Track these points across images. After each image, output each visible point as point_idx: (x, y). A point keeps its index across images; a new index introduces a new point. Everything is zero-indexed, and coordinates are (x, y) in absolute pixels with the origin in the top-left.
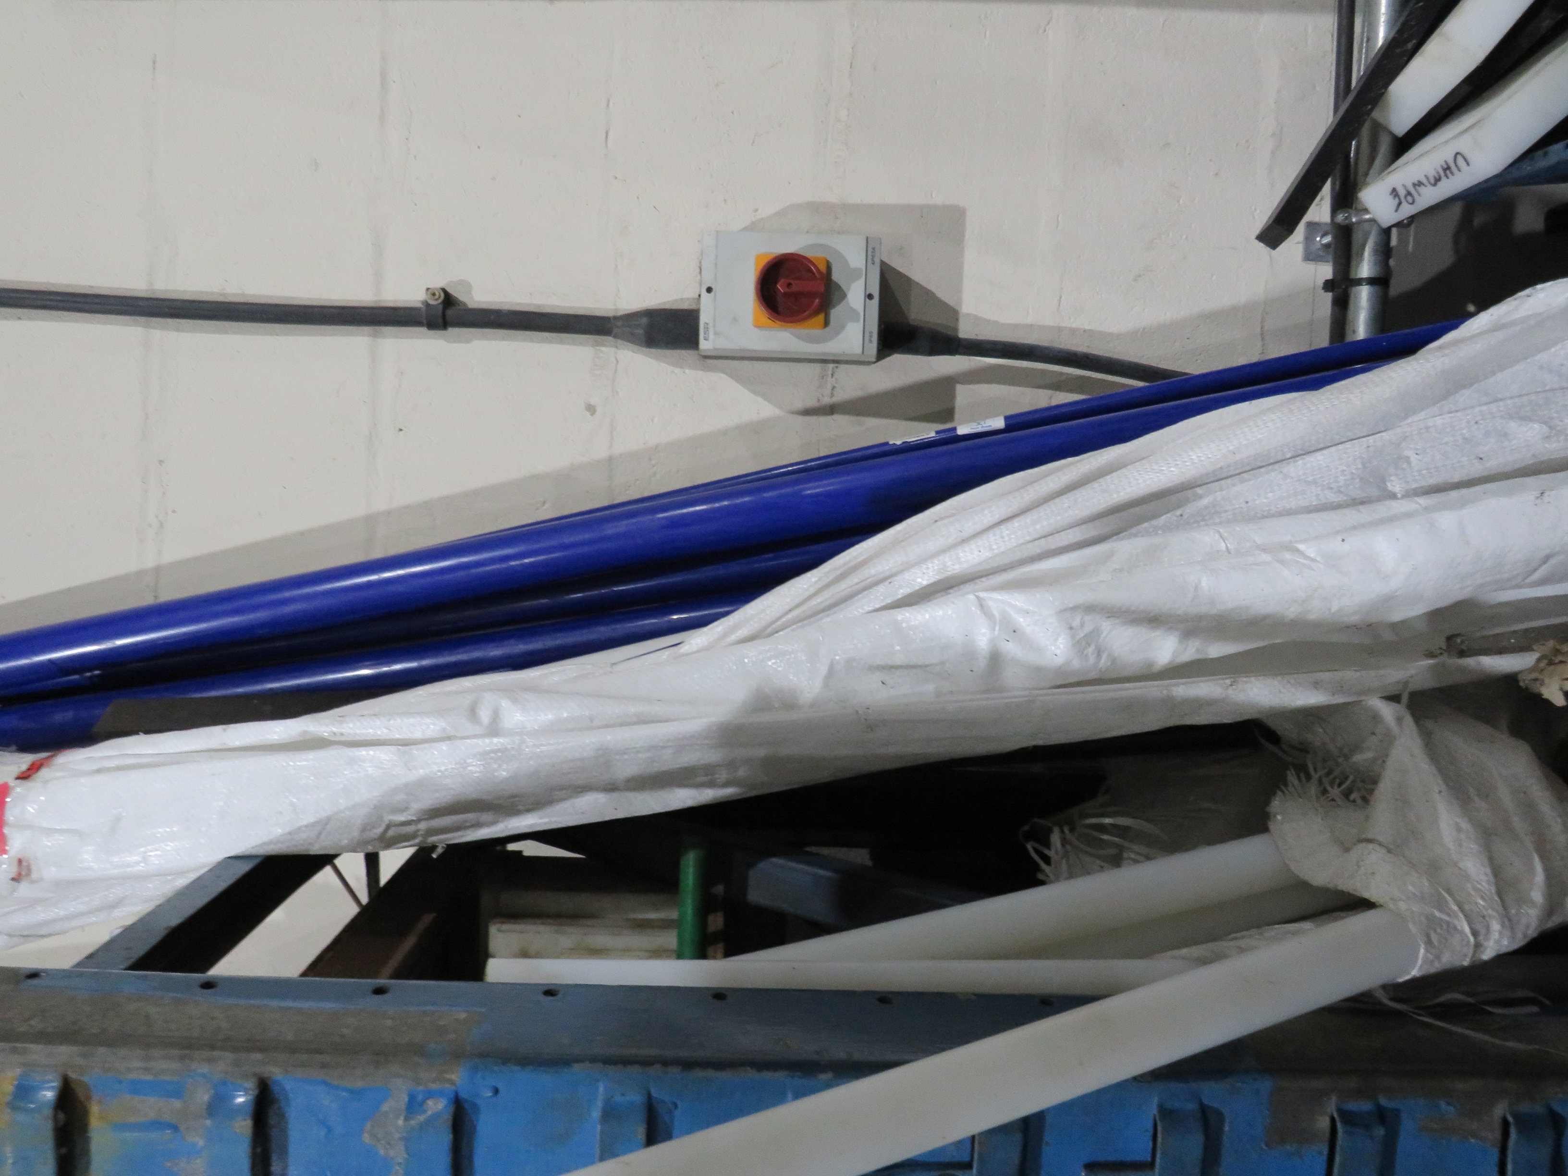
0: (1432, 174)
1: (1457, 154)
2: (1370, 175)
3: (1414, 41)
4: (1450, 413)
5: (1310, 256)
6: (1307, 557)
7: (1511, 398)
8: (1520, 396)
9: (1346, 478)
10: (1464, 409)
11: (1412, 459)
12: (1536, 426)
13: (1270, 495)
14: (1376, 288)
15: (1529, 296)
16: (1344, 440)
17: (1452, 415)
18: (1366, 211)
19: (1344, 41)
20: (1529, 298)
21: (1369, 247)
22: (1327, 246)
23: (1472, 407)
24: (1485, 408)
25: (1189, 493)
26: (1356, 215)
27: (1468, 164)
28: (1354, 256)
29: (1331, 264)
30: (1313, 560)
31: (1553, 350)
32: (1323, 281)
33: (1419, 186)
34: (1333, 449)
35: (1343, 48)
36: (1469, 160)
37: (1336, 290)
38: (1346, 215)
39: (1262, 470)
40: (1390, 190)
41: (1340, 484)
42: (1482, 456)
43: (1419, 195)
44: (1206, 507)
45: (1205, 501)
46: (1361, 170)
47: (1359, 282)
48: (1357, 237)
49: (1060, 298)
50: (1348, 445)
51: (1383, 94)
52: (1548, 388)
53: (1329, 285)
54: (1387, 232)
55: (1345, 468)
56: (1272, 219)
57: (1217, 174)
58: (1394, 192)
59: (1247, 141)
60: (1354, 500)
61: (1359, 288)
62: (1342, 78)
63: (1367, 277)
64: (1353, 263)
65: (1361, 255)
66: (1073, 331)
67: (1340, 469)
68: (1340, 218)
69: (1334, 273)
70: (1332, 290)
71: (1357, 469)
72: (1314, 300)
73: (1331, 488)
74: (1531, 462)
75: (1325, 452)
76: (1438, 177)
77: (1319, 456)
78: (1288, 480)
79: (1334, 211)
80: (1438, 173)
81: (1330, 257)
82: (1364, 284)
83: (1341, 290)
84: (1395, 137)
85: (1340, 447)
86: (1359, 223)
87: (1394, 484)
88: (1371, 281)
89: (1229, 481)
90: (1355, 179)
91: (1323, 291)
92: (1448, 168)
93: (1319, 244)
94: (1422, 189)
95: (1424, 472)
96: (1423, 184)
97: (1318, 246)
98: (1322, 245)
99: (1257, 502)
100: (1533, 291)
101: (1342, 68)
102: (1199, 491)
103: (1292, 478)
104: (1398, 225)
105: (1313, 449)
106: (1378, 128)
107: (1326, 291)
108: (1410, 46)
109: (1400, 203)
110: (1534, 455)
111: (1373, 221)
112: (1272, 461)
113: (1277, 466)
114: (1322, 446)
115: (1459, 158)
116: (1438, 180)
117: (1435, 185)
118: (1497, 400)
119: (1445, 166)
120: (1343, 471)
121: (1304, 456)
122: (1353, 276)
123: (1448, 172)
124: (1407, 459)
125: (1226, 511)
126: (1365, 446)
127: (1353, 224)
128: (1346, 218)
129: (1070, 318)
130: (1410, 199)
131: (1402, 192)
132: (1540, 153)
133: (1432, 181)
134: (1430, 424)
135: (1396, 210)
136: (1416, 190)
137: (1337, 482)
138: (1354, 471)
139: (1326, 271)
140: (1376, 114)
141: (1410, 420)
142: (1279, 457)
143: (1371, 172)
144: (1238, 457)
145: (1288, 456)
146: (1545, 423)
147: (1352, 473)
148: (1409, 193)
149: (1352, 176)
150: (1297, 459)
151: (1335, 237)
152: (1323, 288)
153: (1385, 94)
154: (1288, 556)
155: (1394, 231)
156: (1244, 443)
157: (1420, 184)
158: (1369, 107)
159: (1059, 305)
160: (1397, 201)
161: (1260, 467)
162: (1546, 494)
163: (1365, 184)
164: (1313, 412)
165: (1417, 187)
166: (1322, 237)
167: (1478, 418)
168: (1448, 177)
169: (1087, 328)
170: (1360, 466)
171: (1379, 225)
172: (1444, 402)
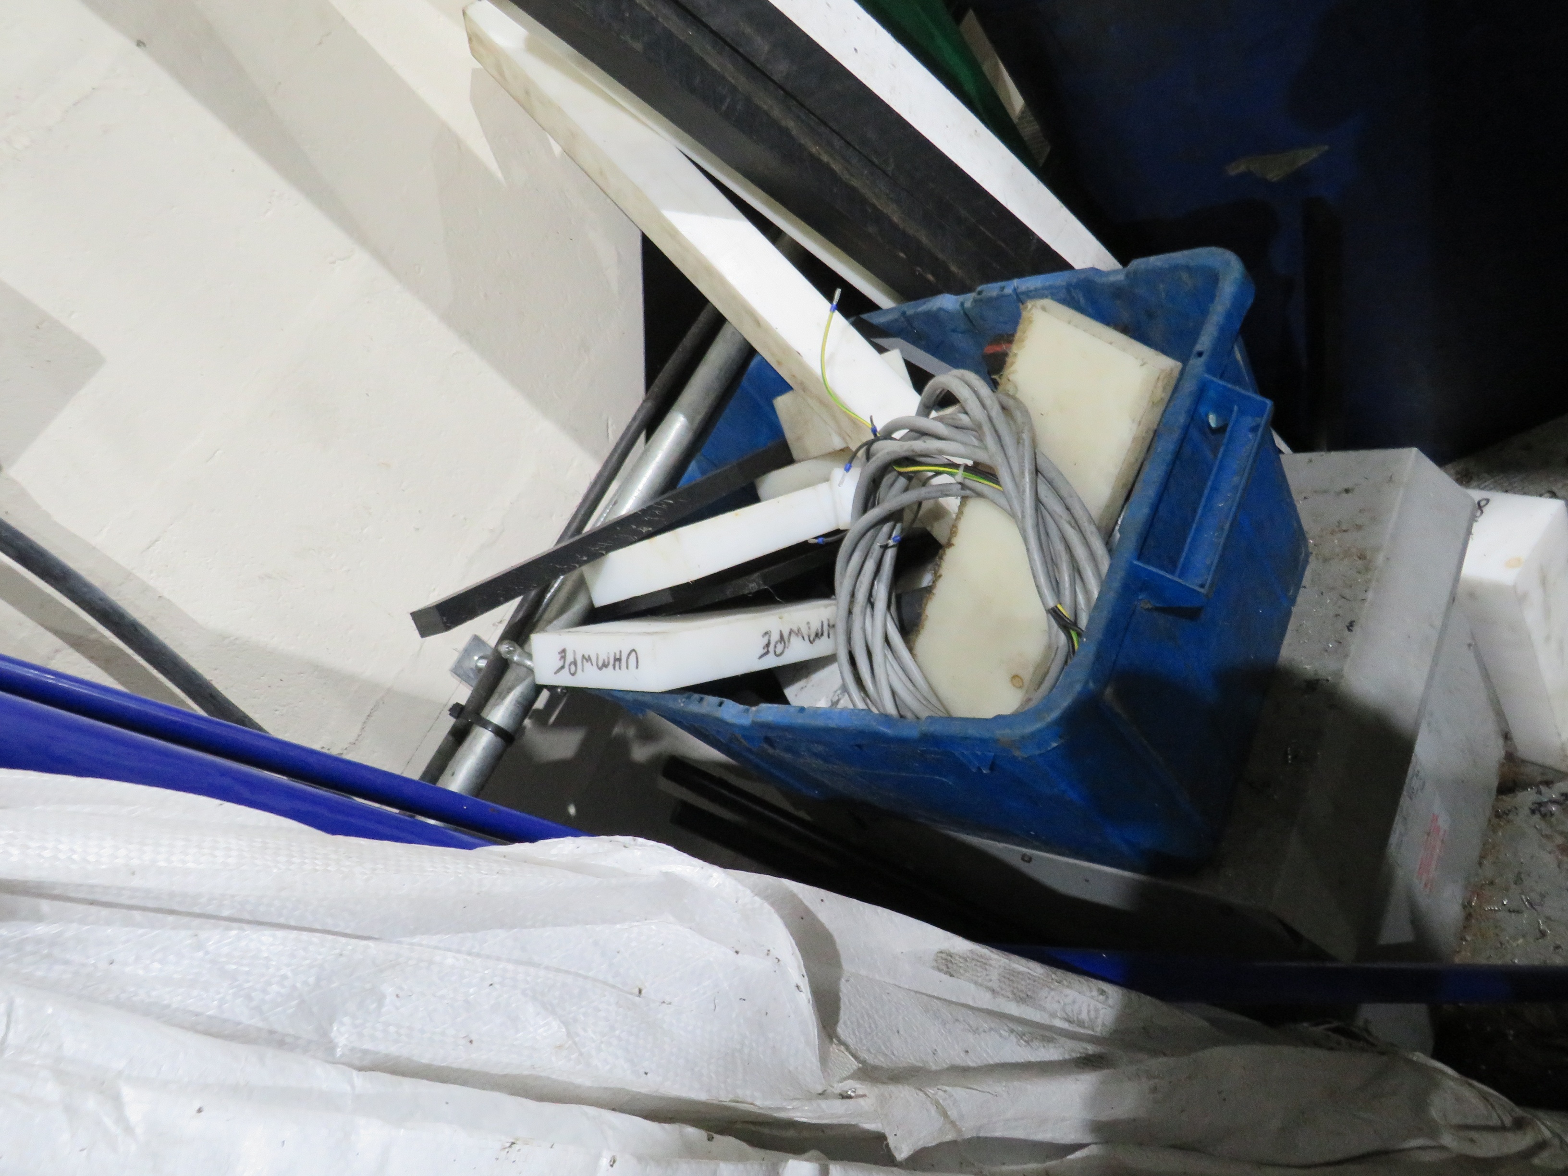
0: (603, 657)
1: (634, 650)
2: (552, 625)
3: (650, 529)
4: (469, 953)
5: (458, 671)
6: (122, 1119)
7: (547, 968)
8: (558, 970)
9: (283, 991)
10: (488, 957)
11: (388, 1000)
12: (555, 1024)
13: (157, 965)
14: (499, 740)
15: (625, 847)
16: (317, 926)
17: (469, 958)
18: (530, 656)
19: (597, 489)
20: (624, 848)
21: (514, 695)
22: (479, 670)
23: (499, 959)
24: (510, 967)
25: (25, 902)
26: (519, 655)
27: (637, 667)
28: (496, 696)
29: (472, 688)
30: (129, 1130)
31: (618, 926)
32: (455, 703)
33: (587, 661)
34: (294, 934)
35: (592, 496)
36: (639, 667)
37: (461, 719)
38: (511, 649)
39: (171, 918)
40: (560, 649)
41: (267, 997)
42: (474, 1037)
43: (583, 670)
44: (38, 941)
45: (40, 929)
46: (546, 616)
47: (485, 724)
48: (510, 676)
49: (156, 541)
50: (316, 938)
51: (603, 555)
52: (591, 974)
53: (457, 710)
54: (538, 689)
55: (289, 974)
56: (435, 604)
57: (417, 529)
58: (563, 653)
59: (465, 519)
60: (271, 1032)
61: (482, 729)
62: (577, 521)
63: (497, 723)
64: (492, 701)
65: (503, 698)
66: (145, 589)
67: (282, 972)
68: (504, 648)
69: (469, 701)
70: (457, 717)
71: (305, 983)
72: (438, 717)
73: (249, 998)
74: (526, 1073)
75: (280, 933)
76: (606, 663)
77: (266, 936)
78: (201, 954)
79: (503, 638)
80: (609, 658)
81: (475, 683)
82: (490, 729)
83: (464, 721)
84: (591, 604)
85: (305, 935)
86: (518, 664)
87: (343, 1029)
88: (499, 731)
89: (104, 912)
90: (538, 621)
91: (449, 712)
92: (619, 660)
93: (474, 664)
94: (587, 665)
95: (392, 1029)
96: (591, 662)
97: (473, 666)
98: (476, 666)
99: (128, 969)
100: (632, 842)
101: (582, 512)
102: (45, 906)
103: (207, 953)
104: (552, 688)
105: (266, 919)
106: (581, 585)
107: (450, 714)
108: (645, 530)
109: (562, 667)
110: (533, 1067)
111: (531, 671)
112: (196, 910)
113: (197, 922)
114: (282, 920)
115: (633, 656)
116: (605, 665)
117: (600, 669)
118: (530, 963)
119: (618, 656)
120: (284, 977)
121: (246, 926)
122: (484, 714)
123: (617, 663)
124: (381, 1000)
125: (66, 962)
126: (337, 951)
127: (512, 662)
128: (509, 652)
129: (151, 572)
130: (573, 668)
131: (569, 658)
132: (697, 696)
133: (600, 664)
134: (437, 959)
135: (556, 673)
136: (582, 661)
137: (264, 991)
138: (298, 985)
139: (463, 694)
140: (586, 570)
141: (416, 939)
142: (210, 909)
143: (555, 622)
144: (136, 882)
145: (226, 913)
146: (566, 1024)
147: (294, 987)
148: (575, 663)
149: (537, 616)
150: (234, 925)
151: (488, 666)
152: (451, 710)
153: (603, 557)
154: (91, 1103)
155: (545, 695)
156: (162, 864)
157: (588, 659)
158: (585, 558)
159: (148, 548)
160: (561, 664)
161: (172, 912)
162: (516, 1147)
163: (543, 630)
164: (292, 867)
165: (585, 661)
166: (481, 658)
167: (496, 979)
168: (614, 668)
169: (166, 595)
170: (312, 980)
171: (534, 679)
172: (469, 935)
